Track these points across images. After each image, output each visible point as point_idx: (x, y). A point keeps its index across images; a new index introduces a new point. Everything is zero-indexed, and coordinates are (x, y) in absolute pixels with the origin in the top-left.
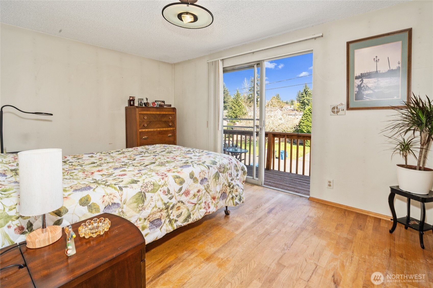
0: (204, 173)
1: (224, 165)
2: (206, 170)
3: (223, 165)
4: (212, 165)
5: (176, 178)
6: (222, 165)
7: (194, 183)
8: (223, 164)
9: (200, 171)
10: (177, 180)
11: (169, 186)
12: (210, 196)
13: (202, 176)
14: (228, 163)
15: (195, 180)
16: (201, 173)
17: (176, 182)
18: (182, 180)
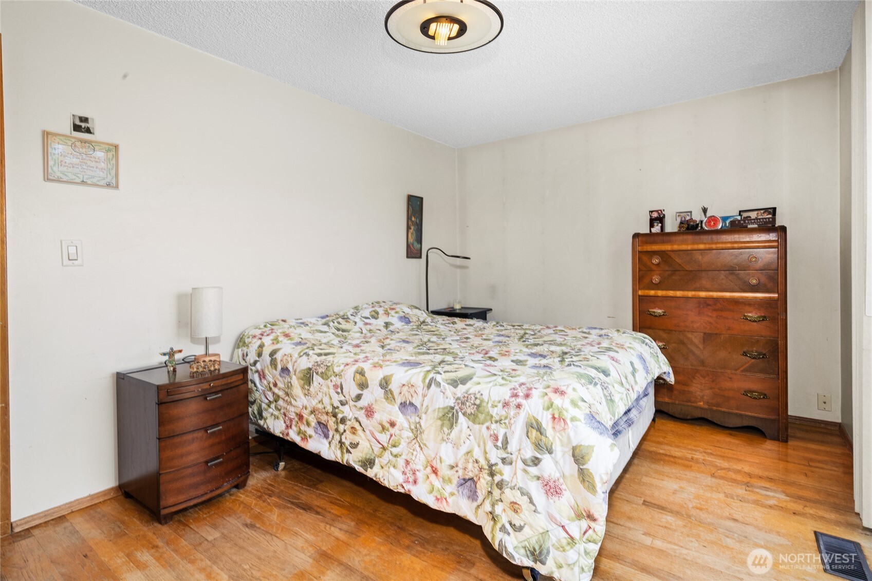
0: (412, 390)
1: (482, 401)
2: (419, 387)
3: (476, 398)
4: (442, 383)
5: (358, 373)
6: (472, 396)
7: (384, 400)
8: (478, 396)
9: (404, 383)
10: (358, 376)
11: (343, 380)
12: (423, 458)
13: (404, 395)
14: (499, 402)
15: (389, 395)
16: (405, 388)
17: (355, 379)
18: (364, 382)
